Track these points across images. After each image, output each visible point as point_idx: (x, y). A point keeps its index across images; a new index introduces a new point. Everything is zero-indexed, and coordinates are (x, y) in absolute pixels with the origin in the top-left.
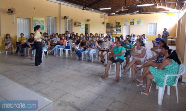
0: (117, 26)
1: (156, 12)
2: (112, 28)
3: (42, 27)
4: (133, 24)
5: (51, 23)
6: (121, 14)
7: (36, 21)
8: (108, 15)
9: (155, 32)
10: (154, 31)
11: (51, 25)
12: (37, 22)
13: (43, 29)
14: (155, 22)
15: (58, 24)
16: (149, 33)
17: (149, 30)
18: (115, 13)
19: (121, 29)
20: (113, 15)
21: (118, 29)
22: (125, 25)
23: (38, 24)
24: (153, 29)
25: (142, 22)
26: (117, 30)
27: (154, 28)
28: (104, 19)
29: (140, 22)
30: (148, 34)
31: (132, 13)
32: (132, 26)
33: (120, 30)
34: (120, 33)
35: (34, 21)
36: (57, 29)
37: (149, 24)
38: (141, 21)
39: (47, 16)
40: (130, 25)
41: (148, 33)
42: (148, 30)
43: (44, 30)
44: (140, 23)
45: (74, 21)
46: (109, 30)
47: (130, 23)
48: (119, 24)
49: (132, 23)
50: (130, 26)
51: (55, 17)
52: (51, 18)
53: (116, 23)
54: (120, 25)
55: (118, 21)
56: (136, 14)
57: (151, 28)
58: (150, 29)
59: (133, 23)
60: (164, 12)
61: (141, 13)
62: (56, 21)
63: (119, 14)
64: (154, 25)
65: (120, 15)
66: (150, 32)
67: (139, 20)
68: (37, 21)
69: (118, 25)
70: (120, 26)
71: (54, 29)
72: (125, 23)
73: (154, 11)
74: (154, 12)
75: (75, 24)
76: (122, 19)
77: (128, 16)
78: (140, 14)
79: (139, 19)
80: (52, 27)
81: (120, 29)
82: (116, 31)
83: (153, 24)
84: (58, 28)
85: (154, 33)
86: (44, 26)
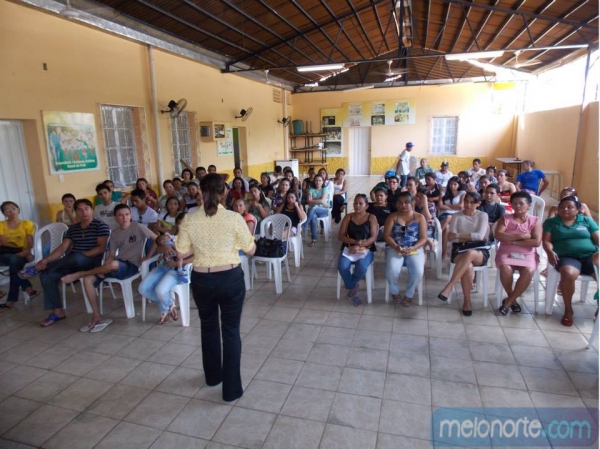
0: (325, 130)
1: (456, 79)
2: (309, 136)
3: (90, 158)
4: (381, 120)
5: (116, 134)
6: (338, 87)
7: (59, 130)
8: (294, 92)
9: (450, 145)
10: (447, 142)
11: (117, 142)
12: (64, 137)
13: (94, 165)
14: (453, 113)
15: (146, 137)
16: (434, 149)
17: (434, 139)
18: (316, 84)
19: (342, 141)
20: (311, 90)
21: (331, 140)
22: (355, 124)
23: (69, 141)
24: (444, 134)
25: (412, 114)
26: (326, 145)
27: (448, 132)
28: (281, 105)
29: (406, 114)
30: (431, 153)
31: (378, 84)
32: (377, 129)
33: (339, 144)
34: (340, 153)
35: (51, 129)
36: (146, 160)
37: (433, 121)
38: (408, 110)
39: (105, 105)
40: (372, 123)
41: (431, 150)
42: (431, 140)
43: (98, 167)
44: (405, 119)
45: (199, 118)
46: (301, 144)
47: (373, 117)
48: (332, 121)
49: (379, 119)
50: (370, 129)
51: (133, 109)
52: (114, 112)
53: (324, 118)
54: (337, 125)
55: (328, 113)
56: (392, 86)
57: (440, 131)
58: (437, 136)
59: (383, 117)
60: (482, 78)
61: (409, 82)
62: (137, 122)
63: (333, 87)
64: (449, 122)
65: (335, 90)
66: (437, 145)
67: (400, 108)
68: (64, 129)
69: (330, 126)
70: (339, 130)
71: (132, 161)
72: (356, 118)
73: (451, 77)
74: (451, 80)
75: (205, 132)
76: (343, 105)
77: (365, 92)
78: (406, 85)
79: (400, 104)
80: (124, 152)
81: (336, 140)
82: (325, 147)
83: (445, 120)
84: (148, 155)
85: (447, 149)
86: (94, 151)
